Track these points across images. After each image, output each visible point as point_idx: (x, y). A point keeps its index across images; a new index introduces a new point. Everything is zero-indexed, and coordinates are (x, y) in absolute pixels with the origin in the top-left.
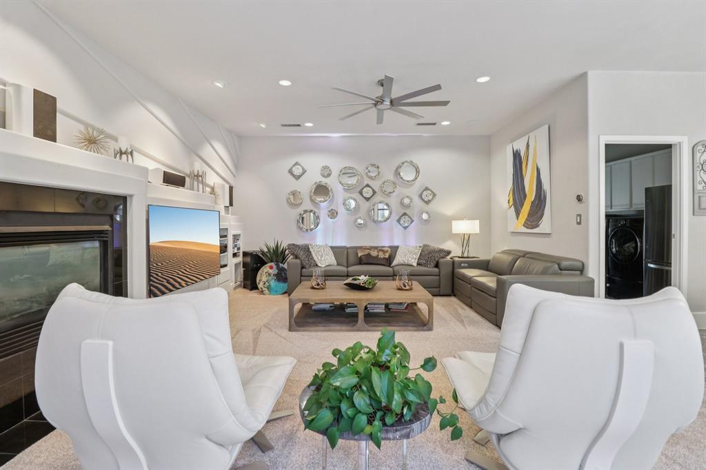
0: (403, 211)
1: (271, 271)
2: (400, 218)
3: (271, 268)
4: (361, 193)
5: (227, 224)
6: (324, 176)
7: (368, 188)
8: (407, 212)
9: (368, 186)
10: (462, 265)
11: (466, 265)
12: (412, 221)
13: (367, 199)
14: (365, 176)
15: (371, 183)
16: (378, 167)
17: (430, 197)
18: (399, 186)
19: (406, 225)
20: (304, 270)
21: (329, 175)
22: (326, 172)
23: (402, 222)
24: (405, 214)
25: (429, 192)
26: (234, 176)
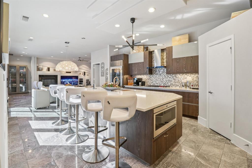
5: (83, 78)
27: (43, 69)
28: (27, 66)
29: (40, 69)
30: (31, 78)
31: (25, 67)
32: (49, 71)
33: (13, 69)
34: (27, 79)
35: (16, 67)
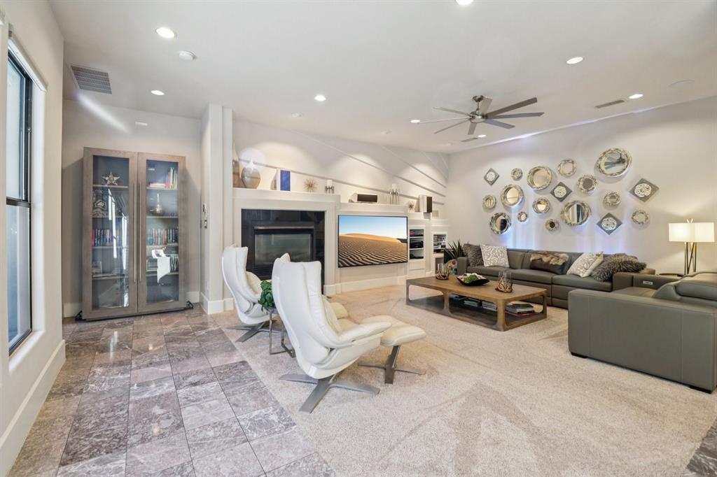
0: (607, 212)
1: (453, 266)
2: (602, 221)
3: (454, 263)
4: (553, 193)
5: (424, 226)
6: (515, 179)
7: (561, 187)
8: (612, 212)
9: (561, 184)
10: (644, 282)
11: (652, 283)
12: (619, 224)
13: (561, 200)
14: (557, 174)
15: (565, 181)
16: (573, 162)
17: (648, 193)
18: (602, 181)
19: (611, 229)
20: (469, 267)
21: (519, 178)
22: (517, 174)
23: (604, 225)
24: (609, 215)
25: (646, 185)
26: (445, 187)
27: (259, 179)
28: (184, 158)
29: (247, 179)
30: (203, 225)
31: (175, 165)
32: (288, 189)
33: (115, 175)
34: (181, 230)
35: (127, 160)
